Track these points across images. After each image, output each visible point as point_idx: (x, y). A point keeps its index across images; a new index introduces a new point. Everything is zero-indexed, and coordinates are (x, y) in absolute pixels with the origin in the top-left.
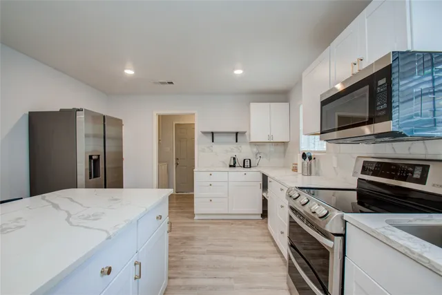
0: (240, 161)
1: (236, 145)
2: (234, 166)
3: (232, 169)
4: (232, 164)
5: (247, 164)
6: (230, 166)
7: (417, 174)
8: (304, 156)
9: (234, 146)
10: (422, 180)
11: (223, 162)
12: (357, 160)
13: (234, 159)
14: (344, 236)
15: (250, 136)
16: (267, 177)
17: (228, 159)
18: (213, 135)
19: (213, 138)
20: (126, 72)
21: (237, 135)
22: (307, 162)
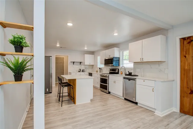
5: (84, 71)
6: (79, 72)
7: (117, 71)
8: (100, 68)
11: (77, 71)
12: (109, 69)
13: (80, 69)
14: (109, 77)
15: (84, 63)
16: (92, 73)
17: (78, 70)
18: (74, 62)
19: (74, 63)
20: (57, 45)
21: (80, 63)
22: (100, 70)
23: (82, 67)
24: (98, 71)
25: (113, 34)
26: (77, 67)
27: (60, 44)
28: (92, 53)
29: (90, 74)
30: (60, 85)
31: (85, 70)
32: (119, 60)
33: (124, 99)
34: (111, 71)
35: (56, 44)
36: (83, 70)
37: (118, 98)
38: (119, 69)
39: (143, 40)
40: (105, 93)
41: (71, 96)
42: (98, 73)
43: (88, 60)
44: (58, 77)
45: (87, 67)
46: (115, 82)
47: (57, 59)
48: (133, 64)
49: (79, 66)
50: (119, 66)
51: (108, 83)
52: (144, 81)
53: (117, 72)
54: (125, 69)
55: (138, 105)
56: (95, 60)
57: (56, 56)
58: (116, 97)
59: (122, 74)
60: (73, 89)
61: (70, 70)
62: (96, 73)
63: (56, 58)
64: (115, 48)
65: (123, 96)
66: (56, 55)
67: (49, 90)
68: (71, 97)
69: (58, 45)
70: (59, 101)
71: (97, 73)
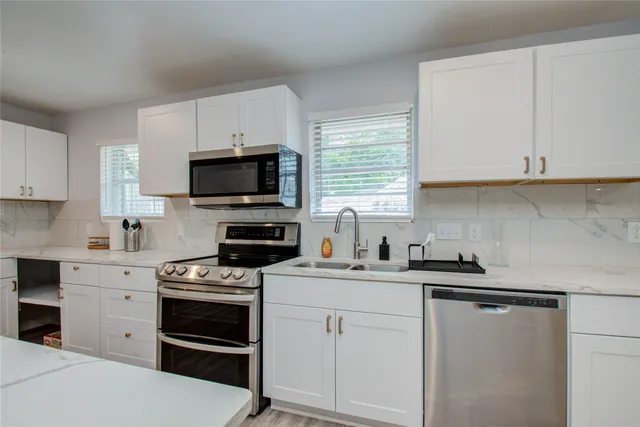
12: (218, 226)
22: (132, 232)
24: (116, 243)
32: (298, 173)
38: (299, 225)
42: (115, 254)
46: (335, 326)
54: (356, 224)
59: (330, 253)
71: (100, 253)
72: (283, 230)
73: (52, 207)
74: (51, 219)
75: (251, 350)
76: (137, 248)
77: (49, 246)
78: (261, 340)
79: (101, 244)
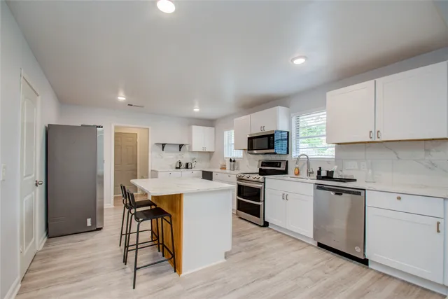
0: (184, 165)
1: (180, 153)
2: (179, 168)
3: (178, 170)
4: (178, 166)
5: (189, 166)
6: (177, 168)
7: (282, 168)
8: (231, 160)
9: (178, 154)
10: (280, 167)
11: (171, 166)
12: (258, 162)
13: (180, 163)
14: (264, 183)
15: (190, 147)
16: (211, 173)
17: (174, 163)
18: (164, 145)
19: (163, 147)
20: (119, 98)
21: (181, 146)
22: (232, 163)
23: (185, 157)
24: (228, 167)
25: (292, 60)
26: (172, 157)
27: (127, 94)
28: (210, 122)
29: (207, 175)
30: (127, 210)
31: (193, 165)
32: (288, 139)
33: (316, 245)
34: (263, 168)
35: (116, 93)
36: (187, 165)
37: (295, 240)
38: (287, 162)
39: (377, 80)
40: (254, 226)
41: (163, 244)
42: (228, 171)
43: (200, 139)
44: (123, 188)
45: (197, 156)
46: (285, 197)
47: (118, 136)
48: (334, 148)
49: (177, 154)
50: (288, 153)
51: (262, 199)
52: (399, 198)
53: (284, 169)
54: (308, 161)
55: (370, 266)
56: (218, 139)
57: (116, 127)
58: (291, 240)
59: (298, 174)
60: (171, 223)
61: (152, 165)
62: (219, 170)
63: (115, 133)
64: (279, 107)
65: (315, 238)
66: (117, 124)
67: (94, 222)
68: (164, 246)
69: (122, 98)
70: (125, 261)
71: (223, 171)
72: (280, 163)
73: (211, 154)
74: (210, 158)
75: (261, 203)
76: (234, 170)
77: (210, 168)
78: (264, 201)
79: (223, 168)
